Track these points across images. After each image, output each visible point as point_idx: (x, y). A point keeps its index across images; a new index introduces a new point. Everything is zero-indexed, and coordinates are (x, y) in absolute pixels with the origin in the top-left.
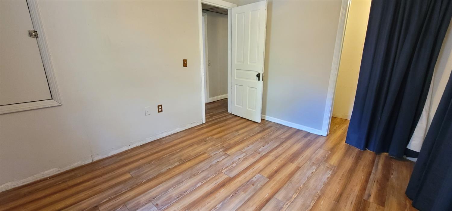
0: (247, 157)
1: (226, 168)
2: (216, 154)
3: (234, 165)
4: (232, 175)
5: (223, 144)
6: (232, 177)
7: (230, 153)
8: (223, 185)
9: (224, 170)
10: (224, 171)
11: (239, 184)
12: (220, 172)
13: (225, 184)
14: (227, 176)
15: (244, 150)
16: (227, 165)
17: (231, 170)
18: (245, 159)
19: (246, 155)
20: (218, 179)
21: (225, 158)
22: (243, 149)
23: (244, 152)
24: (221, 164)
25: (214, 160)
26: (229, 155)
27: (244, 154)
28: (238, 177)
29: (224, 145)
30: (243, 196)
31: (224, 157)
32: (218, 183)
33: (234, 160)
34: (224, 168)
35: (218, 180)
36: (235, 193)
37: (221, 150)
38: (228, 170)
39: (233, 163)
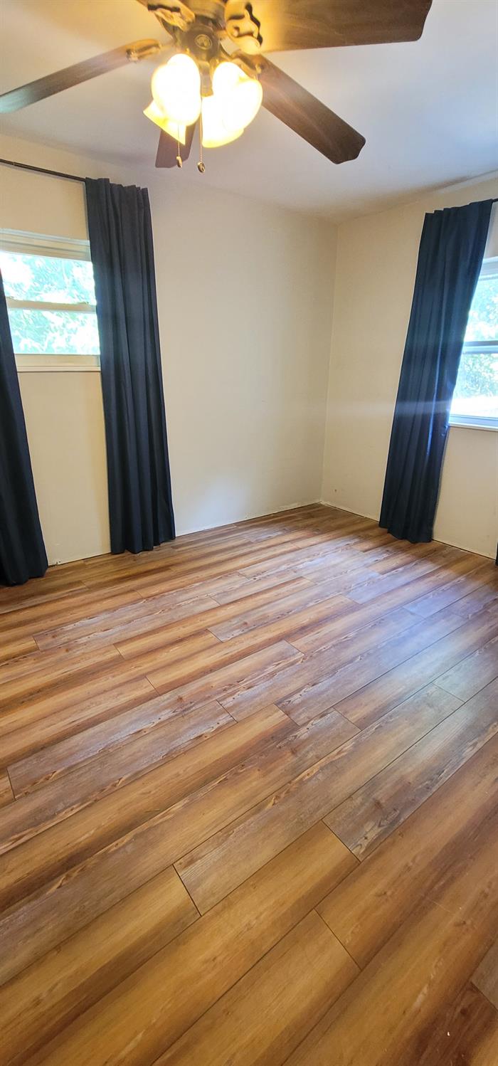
0: (225, 690)
1: (292, 664)
2: (322, 715)
3: (271, 669)
4: (282, 646)
5: (296, 770)
6: (284, 642)
7: (276, 711)
8: (304, 629)
9: (300, 659)
10: (300, 655)
11: (273, 627)
12: (309, 656)
13: (300, 630)
14: (293, 644)
15: (223, 720)
16: (289, 670)
17: (283, 656)
18: (232, 685)
19: (224, 698)
20: (314, 641)
21: (291, 695)
22: (224, 726)
23: (226, 710)
24: (307, 676)
25: (326, 690)
26: (277, 704)
27: (229, 702)
28: (270, 639)
29: (291, 760)
30: (271, 611)
31: (296, 699)
32: (312, 634)
33: (268, 684)
34: (300, 662)
35: (313, 638)
36: (281, 616)
37: (303, 733)
38: (290, 656)
39: (273, 674)
